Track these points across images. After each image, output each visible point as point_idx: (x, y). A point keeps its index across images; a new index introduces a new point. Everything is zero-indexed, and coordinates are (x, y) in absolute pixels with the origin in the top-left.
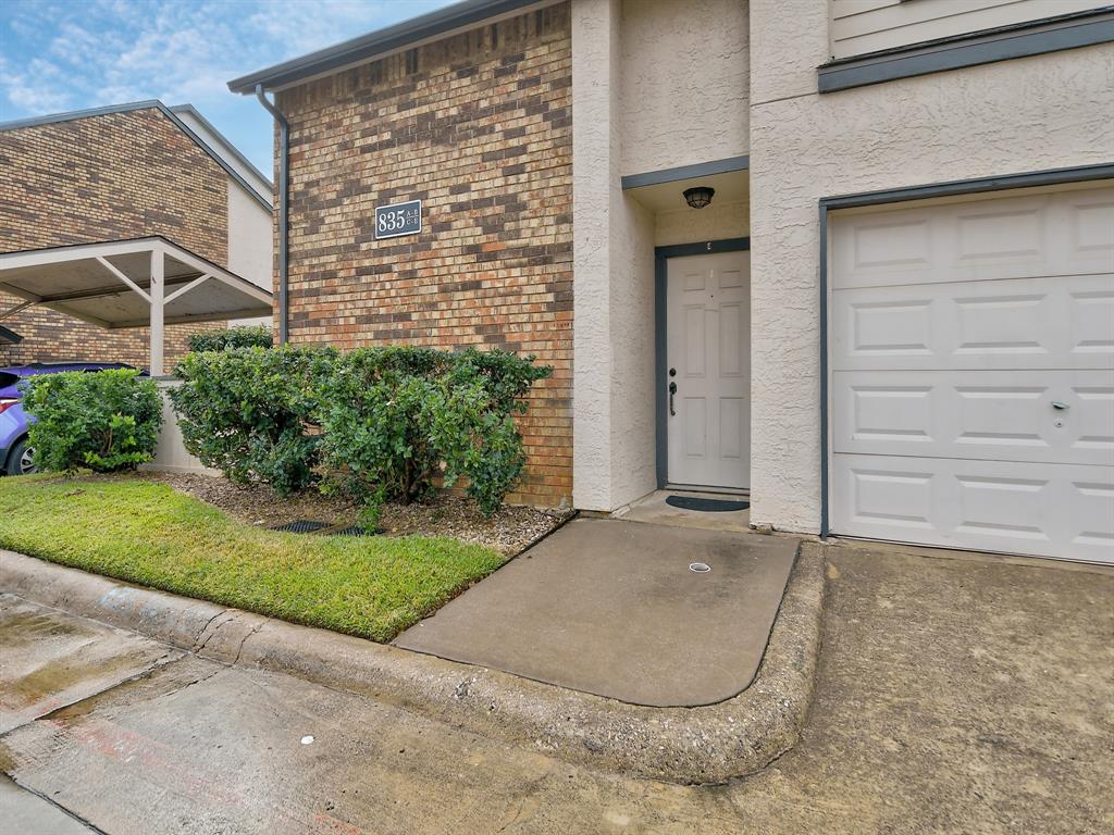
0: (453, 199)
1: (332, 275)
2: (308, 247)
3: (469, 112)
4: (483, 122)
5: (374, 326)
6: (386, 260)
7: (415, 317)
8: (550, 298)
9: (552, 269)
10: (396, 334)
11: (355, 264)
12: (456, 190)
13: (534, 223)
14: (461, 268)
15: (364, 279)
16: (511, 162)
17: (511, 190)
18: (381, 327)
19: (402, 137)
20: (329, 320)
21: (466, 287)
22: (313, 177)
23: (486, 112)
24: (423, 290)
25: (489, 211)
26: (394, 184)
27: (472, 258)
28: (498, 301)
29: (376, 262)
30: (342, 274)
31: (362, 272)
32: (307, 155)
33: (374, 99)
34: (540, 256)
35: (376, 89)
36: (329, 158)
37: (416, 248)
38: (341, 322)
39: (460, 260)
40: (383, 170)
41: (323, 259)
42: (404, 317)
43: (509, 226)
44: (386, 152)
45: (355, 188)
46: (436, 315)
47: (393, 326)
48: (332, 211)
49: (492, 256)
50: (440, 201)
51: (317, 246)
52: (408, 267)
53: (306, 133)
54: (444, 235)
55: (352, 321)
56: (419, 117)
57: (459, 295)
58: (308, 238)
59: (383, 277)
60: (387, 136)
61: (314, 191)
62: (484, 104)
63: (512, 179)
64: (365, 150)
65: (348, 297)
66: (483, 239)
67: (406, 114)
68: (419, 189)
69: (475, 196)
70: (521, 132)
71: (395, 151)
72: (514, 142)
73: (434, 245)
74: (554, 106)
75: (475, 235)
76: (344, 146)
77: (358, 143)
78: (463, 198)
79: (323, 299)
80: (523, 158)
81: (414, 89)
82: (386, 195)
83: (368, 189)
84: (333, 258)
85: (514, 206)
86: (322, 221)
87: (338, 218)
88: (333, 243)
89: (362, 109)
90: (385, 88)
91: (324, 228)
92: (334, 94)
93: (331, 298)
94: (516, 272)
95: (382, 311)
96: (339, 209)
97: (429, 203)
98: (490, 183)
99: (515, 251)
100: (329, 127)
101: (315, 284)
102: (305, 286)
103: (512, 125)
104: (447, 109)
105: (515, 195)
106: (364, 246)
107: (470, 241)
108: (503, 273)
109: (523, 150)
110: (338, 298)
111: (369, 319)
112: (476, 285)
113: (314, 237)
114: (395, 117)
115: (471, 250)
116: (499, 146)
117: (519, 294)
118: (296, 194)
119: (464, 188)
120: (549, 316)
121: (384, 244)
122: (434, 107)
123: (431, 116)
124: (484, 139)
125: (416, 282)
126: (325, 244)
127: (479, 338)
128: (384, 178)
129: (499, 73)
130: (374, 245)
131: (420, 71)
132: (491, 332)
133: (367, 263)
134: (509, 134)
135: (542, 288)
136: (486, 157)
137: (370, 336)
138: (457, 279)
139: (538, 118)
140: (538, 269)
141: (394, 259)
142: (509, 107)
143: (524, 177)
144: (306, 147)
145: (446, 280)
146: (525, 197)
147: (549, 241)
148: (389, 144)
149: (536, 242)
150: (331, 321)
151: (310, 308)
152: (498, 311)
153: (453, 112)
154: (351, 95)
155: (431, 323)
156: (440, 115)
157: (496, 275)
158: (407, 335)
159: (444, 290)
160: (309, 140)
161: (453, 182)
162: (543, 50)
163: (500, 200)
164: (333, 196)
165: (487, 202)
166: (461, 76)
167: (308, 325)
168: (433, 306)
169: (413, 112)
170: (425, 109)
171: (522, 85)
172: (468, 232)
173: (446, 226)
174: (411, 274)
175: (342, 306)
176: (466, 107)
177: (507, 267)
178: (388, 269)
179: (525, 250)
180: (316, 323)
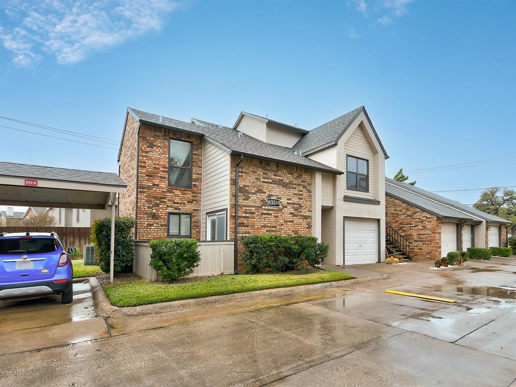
0: (287, 201)
1: (254, 213)
2: (245, 204)
3: (291, 182)
4: (294, 186)
5: (266, 229)
6: (270, 212)
7: (278, 227)
8: (307, 226)
9: (308, 220)
10: (273, 231)
11: (261, 211)
12: (288, 199)
13: (304, 210)
14: (290, 218)
15: (263, 216)
16: (300, 197)
17: (300, 203)
18: (269, 229)
19: (274, 182)
20: (252, 226)
21: (290, 222)
22: (246, 184)
23: (294, 184)
24: (280, 221)
25: (295, 206)
26: (272, 194)
27: (292, 215)
28: (297, 226)
29: (267, 212)
30: (256, 213)
31: (263, 214)
32: (244, 177)
33: (267, 170)
34: (306, 217)
35: (267, 168)
36: (252, 180)
37: (278, 211)
38: (256, 226)
39: (289, 215)
40: (269, 189)
41: (250, 208)
42: (276, 227)
43: (299, 210)
44: (270, 185)
45: (260, 191)
46: (283, 227)
47: (272, 229)
48: (253, 195)
49: (296, 216)
50: (284, 201)
51: (248, 204)
52: (276, 215)
53: (244, 171)
54: (285, 209)
55: (260, 226)
56: (279, 179)
57: (289, 223)
58: (245, 201)
59: (269, 216)
60: (270, 181)
61: (247, 188)
62: (294, 182)
63: (300, 200)
64: (264, 182)
65: (258, 220)
66: (294, 212)
67: (276, 177)
68: (279, 196)
69: (292, 202)
70: (302, 191)
71: (273, 185)
72: (300, 193)
73: (283, 211)
74: (308, 188)
75: (292, 211)
76: (257, 179)
77: (262, 180)
78: (290, 201)
79: (250, 219)
80: (302, 197)
81: (278, 172)
82: (270, 196)
83: (265, 193)
84: (254, 209)
85: (301, 206)
86: (250, 197)
87: (256, 198)
88: (254, 204)
89: (263, 171)
90: (270, 168)
91: (250, 200)
92: (254, 163)
93: (253, 220)
94: (301, 220)
95: (269, 225)
96: (255, 196)
97: (282, 201)
98: (295, 200)
99: (301, 216)
100: (252, 172)
101: (247, 215)
102: (244, 215)
103: (300, 189)
104: (286, 180)
105: (301, 204)
106: (263, 207)
107: (292, 212)
108: (298, 220)
109: (302, 195)
110: (255, 220)
111: (265, 227)
112: (293, 221)
113: (247, 201)
114: (273, 177)
115: (291, 213)
116: (297, 193)
117: (301, 225)
118: (240, 187)
119: (290, 199)
120: (307, 230)
121: (270, 208)
122: (283, 178)
123: (283, 180)
124: (294, 190)
125: (278, 219)
126: (251, 204)
127: (293, 233)
128: (270, 191)
129: (297, 177)
130: (267, 208)
131: (279, 168)
132: (295, 232)
133: (265, 212)
134: (299, 191)
135: (306, 224)
136: (295, 194)
137: (265, 231)
138: (288, 220)
139: (305, 189)
140: (305, 220)
141: (273, 212)
142: (300, 185)
143: (302, 201)
144: (244, 174)
145: (286, 219)
146: (303, 205)
147: (307, 215)
148: (271, 183)
149: (304, 214)
150: (253, 226)
151: (245, 222)
152: (297, 228)
153: (288, 181)
154: (260, 166)
155: (282, 229)
156: (284, 181)
157: (297, 220)
158: (276, 231)
159: (285, 222)
160: (245, 173)
161: (288, 197)
162: (306, 176)
163: (298, 204)
164: (254, 192)
165: (295, 204)
166: (289, 174)
167: (244, 226)
168: (282, 225)
169: (278, 178)
170: (281, 178)
171: (302, 181)
172: (291, 209)
173: (286, 207)
174: (277, 217)
175: (256, 222)
176: (291, 181)
177: (299, 219)
178: (271, 214)
179: (302, 216)
180: (248, 226)
